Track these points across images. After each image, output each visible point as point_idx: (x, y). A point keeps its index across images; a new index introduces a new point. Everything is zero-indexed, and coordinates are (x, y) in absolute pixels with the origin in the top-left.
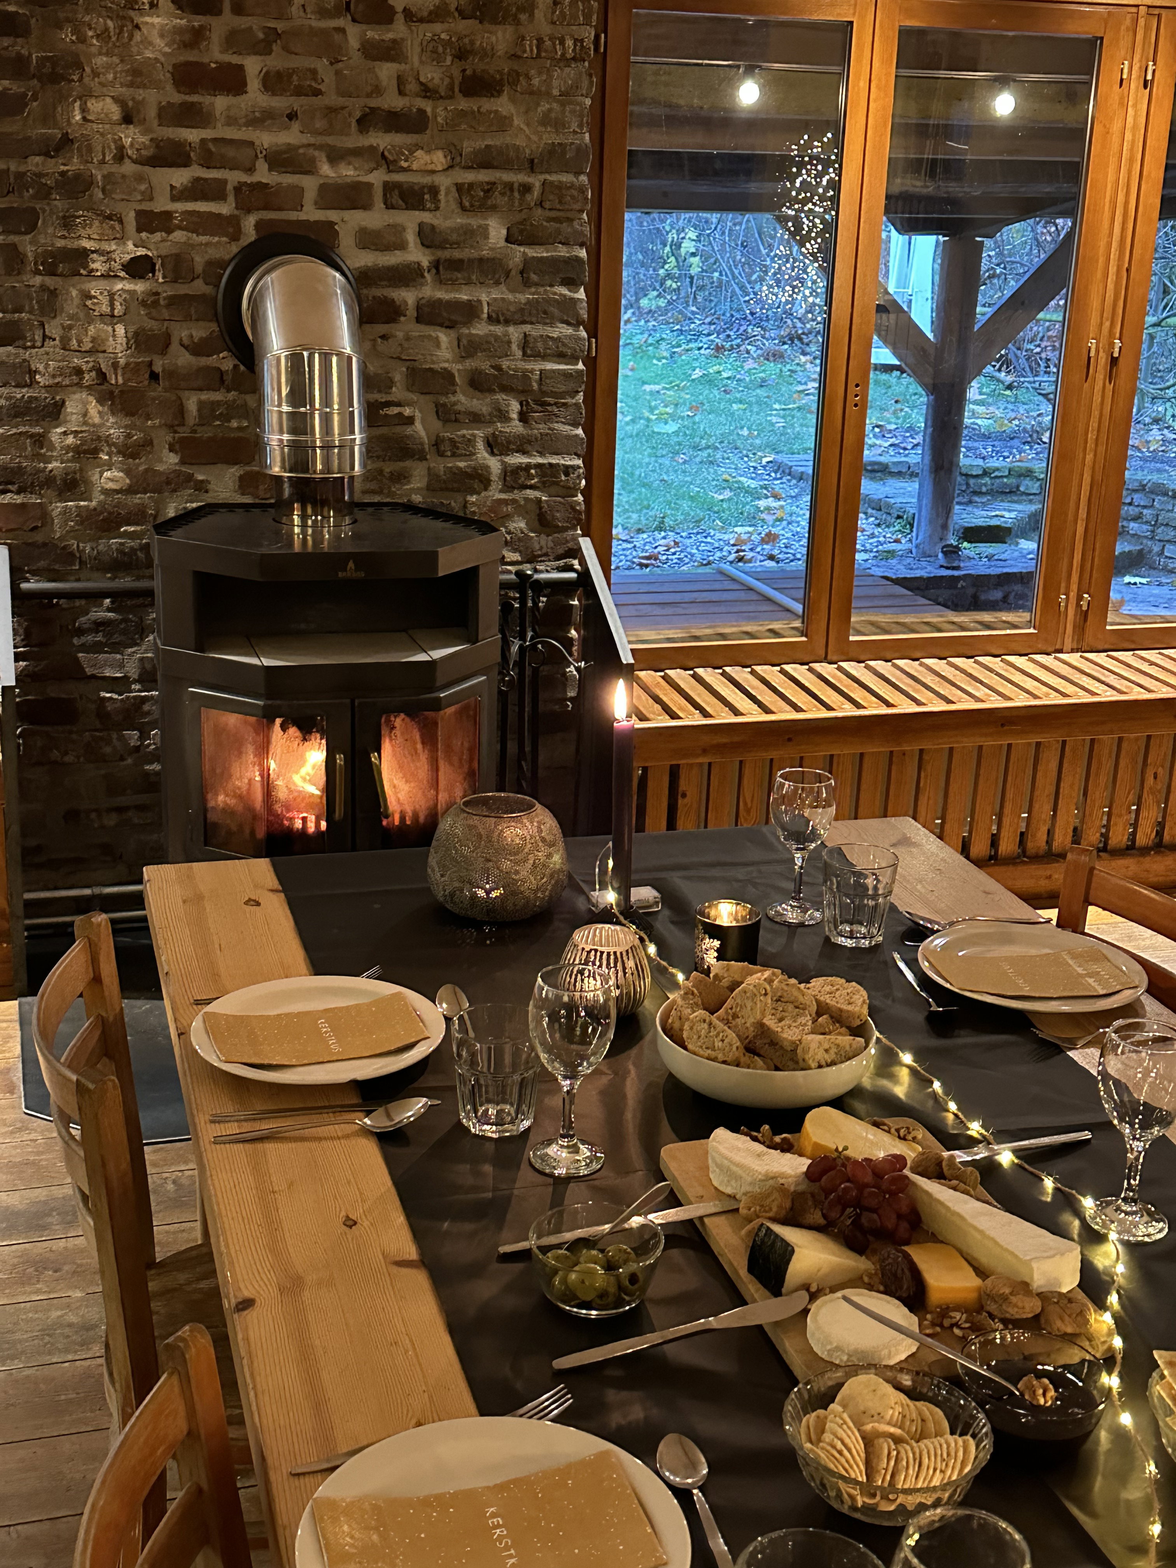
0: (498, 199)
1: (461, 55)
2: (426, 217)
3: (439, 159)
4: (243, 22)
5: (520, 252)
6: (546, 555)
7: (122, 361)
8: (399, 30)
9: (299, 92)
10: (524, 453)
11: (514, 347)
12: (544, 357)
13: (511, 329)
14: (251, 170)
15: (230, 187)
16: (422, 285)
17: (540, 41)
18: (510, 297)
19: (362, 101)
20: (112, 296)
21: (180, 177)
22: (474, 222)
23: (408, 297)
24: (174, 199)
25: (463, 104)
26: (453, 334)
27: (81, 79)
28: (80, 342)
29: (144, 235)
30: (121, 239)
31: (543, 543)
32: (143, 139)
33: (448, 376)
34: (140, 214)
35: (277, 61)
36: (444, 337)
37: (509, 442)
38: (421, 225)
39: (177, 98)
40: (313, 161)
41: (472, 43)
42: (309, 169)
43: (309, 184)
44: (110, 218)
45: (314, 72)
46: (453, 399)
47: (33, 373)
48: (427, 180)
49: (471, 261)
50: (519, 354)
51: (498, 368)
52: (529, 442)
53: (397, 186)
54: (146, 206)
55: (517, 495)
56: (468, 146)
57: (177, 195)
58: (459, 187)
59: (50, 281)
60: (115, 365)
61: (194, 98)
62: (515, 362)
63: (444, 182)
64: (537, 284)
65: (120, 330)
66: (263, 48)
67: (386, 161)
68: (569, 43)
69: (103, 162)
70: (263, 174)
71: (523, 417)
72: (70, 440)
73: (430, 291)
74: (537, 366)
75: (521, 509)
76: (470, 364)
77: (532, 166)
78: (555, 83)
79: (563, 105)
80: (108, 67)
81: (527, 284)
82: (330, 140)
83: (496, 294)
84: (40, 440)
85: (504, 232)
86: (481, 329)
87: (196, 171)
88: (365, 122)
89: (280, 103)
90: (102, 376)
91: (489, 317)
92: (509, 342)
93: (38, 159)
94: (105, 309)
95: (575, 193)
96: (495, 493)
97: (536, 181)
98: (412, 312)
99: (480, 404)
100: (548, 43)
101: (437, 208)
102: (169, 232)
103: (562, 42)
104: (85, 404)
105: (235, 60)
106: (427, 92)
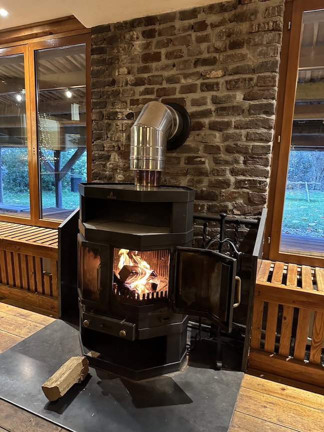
0: (241, 84)
1: (229, 35)
2: (214, 93)
3: (220, 73)
4: (160, 38)
5: (248, 103)
6: (250, 213)
7: (124, 144)
8: (209, 30)
9: (176, 57)
10: (244, 175)
11: (243, 137)
12: (254, 140)
13: (242, 131)
14: (161, 84)
15: (155, 90)
16: (211, 116)
17: (259, 25)
18: (243, 119)
19: (195, 57)
20: (122, 124)
21: (142, 88)
22: (231, 93)
23: (206, 121)
24: (140, 95)
25: (230, 52)
26: (221, 133)
27: (118, 63)
28: (115, 138)
29: (132, 106)
30: (126, 108)
31: (249, 209)
32: (133, 78)
33: (218, 148)
34: (131, 100)
35: (170, 48)
36: (218, 134)
37: (238, 171)
38: (213, 96)
39: (142, 65)
40: (179, 79)
41: (233, 30)
42: (178, 82)
43: (178, 86)
44: (123, 102)
45: (181, 50)
46: (219, 155)
47: (104, 147)
48: (215, 81)
49: (229, 107)
50: (244, 139)
51: (236, 145)
52: (246, 171)
53: (205, 84)
54: (133, 98)
55: (240, 190)
56: (230, 67)
57: (141, 94)
58: (226, 82)
59: (109, 122)
60: (122, 145)
61: (147, 64)
62: (243, 143)
63: (221, 81)
64: (253, 114)
65: (124, 134)
66: (166, 45)
67: (202, 76)
68: (271, 24)
69: (122, 86)
70: (165, 85)
71: (245, 163)
72: (111, 166)
73: (214, 118)
74: (252, 144)
75: (241, 195)
76: (226, 143)
77: (254, 71)
78: (265, 39)
79: (267, 47)
80: (126, 58)
81: (250, 114)
82: (185, 71)
83: (238, 118)
84: (105, 166)
85: (242, 96)
86: (231, 131)
87: (147, 86)
88: (196, 64)
89: (170, 62)
90: (119, 148)
91: (235, 127)
92: (241, 135)
93: (107, 87)
94: (121, 129)
95: (270, 79)
96: (232, 189)
97: (255, 77)
98: (207, 126)
99: (228, 158)
100: (262, 25)
101: (218, 90)
102: (138, 105)
103: (268, 24)
104: (115, 156)
105: (158, 50)
106: (217, 50)
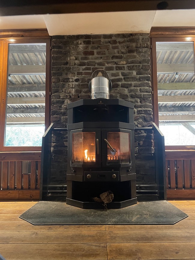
0: (135, 68)
1: (128, 47)
2: (123, 71)
3: (125, 62)
4: (94, 45)
5: (138, 76)
6: (146, 126)
8: (118, 44)
9: (102, 54)
10: (141, 108)
11: (138, 91)
12: (144, 92)
13: (138, 88)
14: (95, 66)
15: (91, 68)
16: (122, 81)
17: (141, 44)
18: (137, 83)
19: (112, 55)
21: (84, 67)
22: (131, 71)
23: (120, 83)
24: (83, 70)
25: (128, 54)
26: (128, 89)
27: (70, 54)
28: (67, 92)
29: (78, 76)
30: (74, 76)
31: (145, 124)
32: (78, 62)
33: (127, 95)
34: (77, 73)
35: (99, 50)
36: (126, 89)
37: (138, 106)
38: (122, 72)
39: (84, 56)
40: (104, 64)
41: (130, 45)
43: (104, 67)
44: (73, 73)
45: (105, 51)
46: (128, 99)
47: (60, 96)
48: (123, 66)
49: (130, 77)
50: (139, 91)
51: (136, 94)
52: (142, 106)
53: (118, 67)
54: (78, 71)
55: (140, 115)
56: (129, 60)
58: (128, 66)
59: (63, 83)
60: (73, 95)
61: (87, 56)
62: (138, 93)
63: (125, 66)
64: (142, 81)
65: (74, 90)
66: (97, 48)
67: (116, 63)
68: (146, 44)
69: (72, 65)
70: (97, 66)
71: (141, 102)
72: (65, 106)
73: (124, 82)
75: (141, 118)
76: (131, 93)
77: (140, 63)
78: (143, 50)
79: (145, 53)
80: (74, 52)
81: (140, 81)
82: (107, 61)
83: (135, 82)
84: (60, 107)
85: (136, 73)
86: (133, 88)
87: (87, 66)
88: (113, 57)
89: (99, 56)
90: (70, 97)
91: (134, 86)
92: (137, 90)
94: (71, 86)
95: (148, 66)
96: (136, 115)
97: (141, 65)
98: (120, 86)
99: (133, 100)
101: (125, 70)
102: (82, 75)
103: (144, 44)
104: (68, 101)
105: (93, 50)
106: (123, 53)
